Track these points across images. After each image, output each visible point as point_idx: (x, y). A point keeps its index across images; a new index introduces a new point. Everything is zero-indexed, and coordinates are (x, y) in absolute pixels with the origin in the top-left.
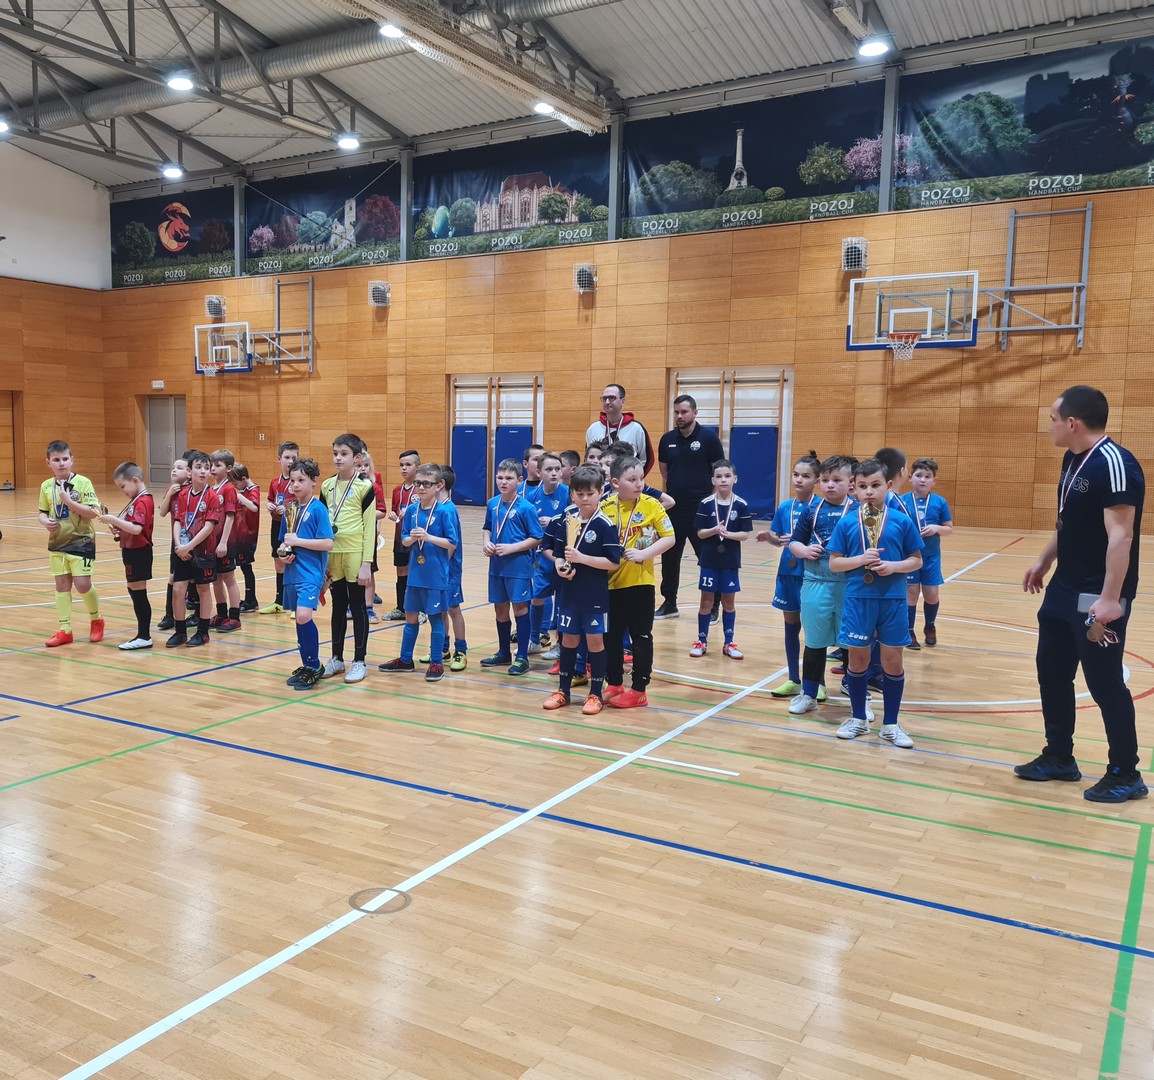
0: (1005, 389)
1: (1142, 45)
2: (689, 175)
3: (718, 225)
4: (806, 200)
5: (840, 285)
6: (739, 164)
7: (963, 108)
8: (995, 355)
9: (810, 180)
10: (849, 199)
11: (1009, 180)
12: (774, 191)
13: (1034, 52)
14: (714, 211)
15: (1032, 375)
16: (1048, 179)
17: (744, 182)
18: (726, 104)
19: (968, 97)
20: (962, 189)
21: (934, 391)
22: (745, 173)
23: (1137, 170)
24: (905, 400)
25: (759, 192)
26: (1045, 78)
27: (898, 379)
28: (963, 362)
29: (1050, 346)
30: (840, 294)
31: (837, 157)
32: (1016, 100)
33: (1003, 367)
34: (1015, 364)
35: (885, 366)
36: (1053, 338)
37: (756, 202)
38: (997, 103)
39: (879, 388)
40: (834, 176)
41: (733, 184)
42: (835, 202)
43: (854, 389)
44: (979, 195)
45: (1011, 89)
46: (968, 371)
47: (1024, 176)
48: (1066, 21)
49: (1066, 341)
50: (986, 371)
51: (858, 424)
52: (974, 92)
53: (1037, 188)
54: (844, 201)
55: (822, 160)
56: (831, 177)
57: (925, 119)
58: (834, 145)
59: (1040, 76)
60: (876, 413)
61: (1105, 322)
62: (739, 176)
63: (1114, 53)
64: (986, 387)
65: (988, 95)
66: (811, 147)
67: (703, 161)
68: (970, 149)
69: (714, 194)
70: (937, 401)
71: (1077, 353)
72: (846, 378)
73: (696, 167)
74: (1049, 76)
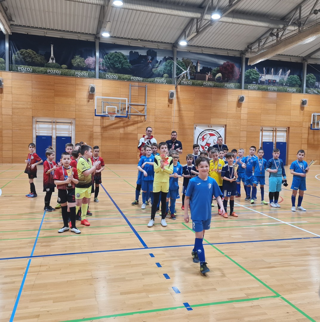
0: (130, 129)
1: (153, 50)
2: (35, 55)
3: (46, 73)
4: (74, 71)
5: (88, 97)
6: (52, 55)
7: (115, 55)
8: (127, 120)
9: (75, 65)
10: (86, 73)
11: (126, 76)
12: (64, 66)
13: (131, 45)
14: (44, 68)
15: (136, 126)
16: (135, 77)
17: (54, 61)
18: (47, 35)
19: (116, 52)
20: (116, 76)
21: (113, 128)
22: (54, 58)
23: (153, 79)
24: (106, 130)
25: (59, 65)
26: (133, 52)
27: (104, 125)
28: (120, 121)
29: (139, 119)
30: (88, 99)
31: (83, 60)
32: (127, 56)
33: (129, 123)
34: (132, 123)
35: (101, 121)
36: (140, 117)
37: (58, 68)
38: (123, 55)
39: (99, 127)
40: (82, 65)
41: (51, 61)
42: (83, 73)
43: (93, 127)
44: (119, 78)
45: (126, 53)
46: (121, 124)
47: (130, 76)
48: (138, 39)
49: (143, 118)
50: (126, 124)
51: (94, 137)
52: (118, 51)
53: (133, 79)
54: (84, 73)
55: (78, 60)
56: (81, 66)
57: (106, 56)
58: (82, 56)
59: (132, 52)
60: (99, 134)
61: (150, 114)
62: (52, 59)
63: (147, 50)
64: (126, 128)
65: (121, 53)
66: (75, 55)
67: (40, 51)
68: (117, 66)
69: (44, 63)
70: (114, 131)
71: (145, 121)
72: (91, 123)
73: (37, 53)
74: (134, 52)
